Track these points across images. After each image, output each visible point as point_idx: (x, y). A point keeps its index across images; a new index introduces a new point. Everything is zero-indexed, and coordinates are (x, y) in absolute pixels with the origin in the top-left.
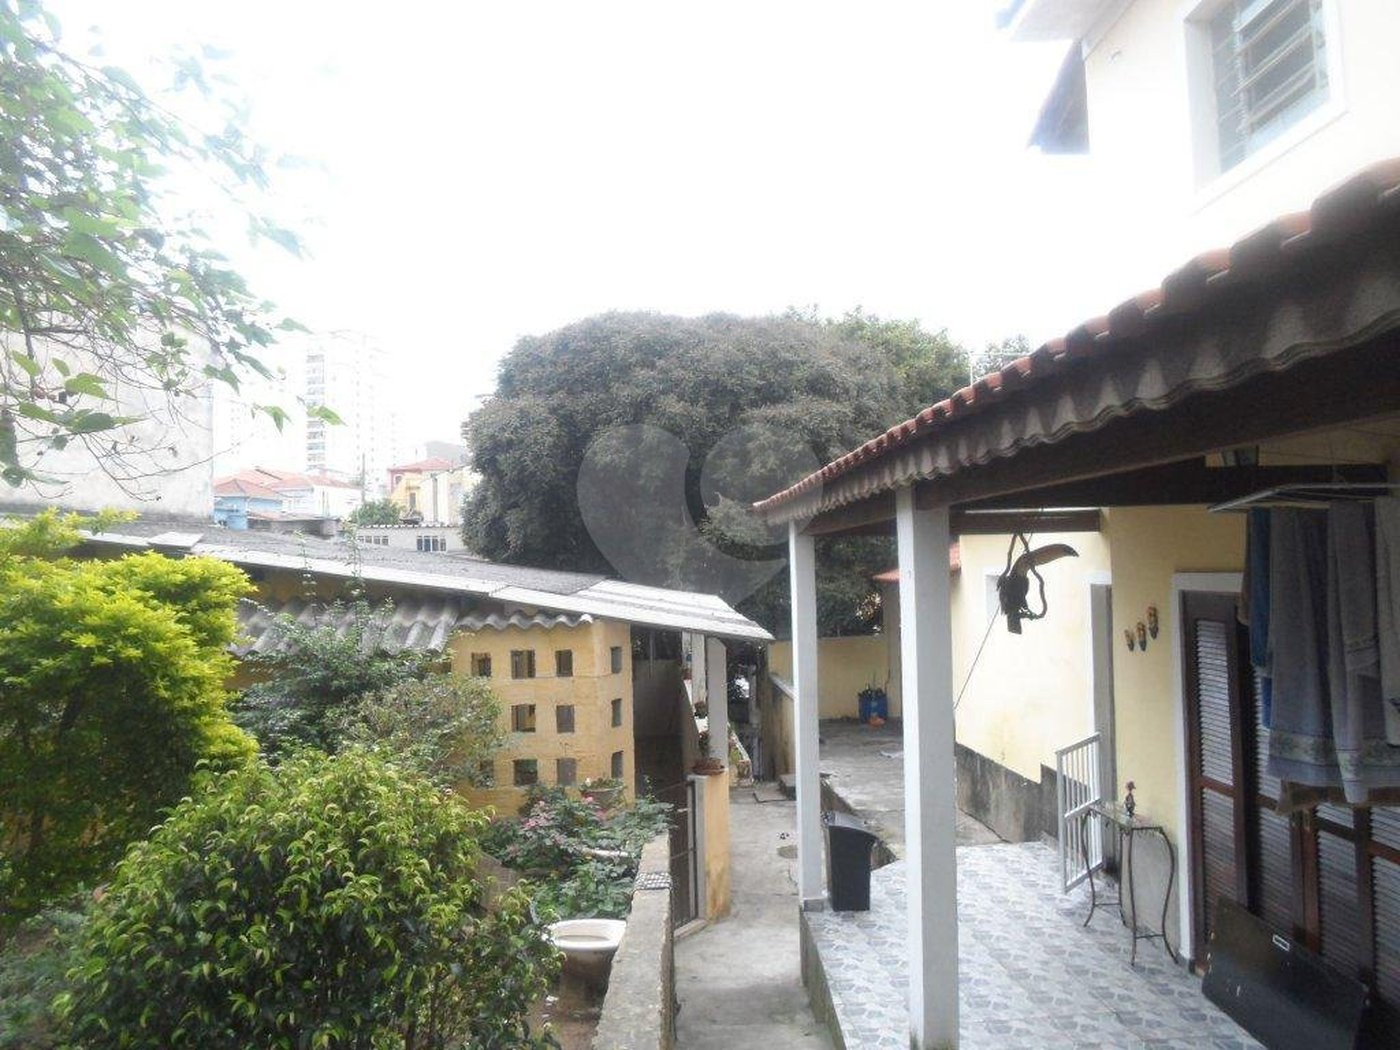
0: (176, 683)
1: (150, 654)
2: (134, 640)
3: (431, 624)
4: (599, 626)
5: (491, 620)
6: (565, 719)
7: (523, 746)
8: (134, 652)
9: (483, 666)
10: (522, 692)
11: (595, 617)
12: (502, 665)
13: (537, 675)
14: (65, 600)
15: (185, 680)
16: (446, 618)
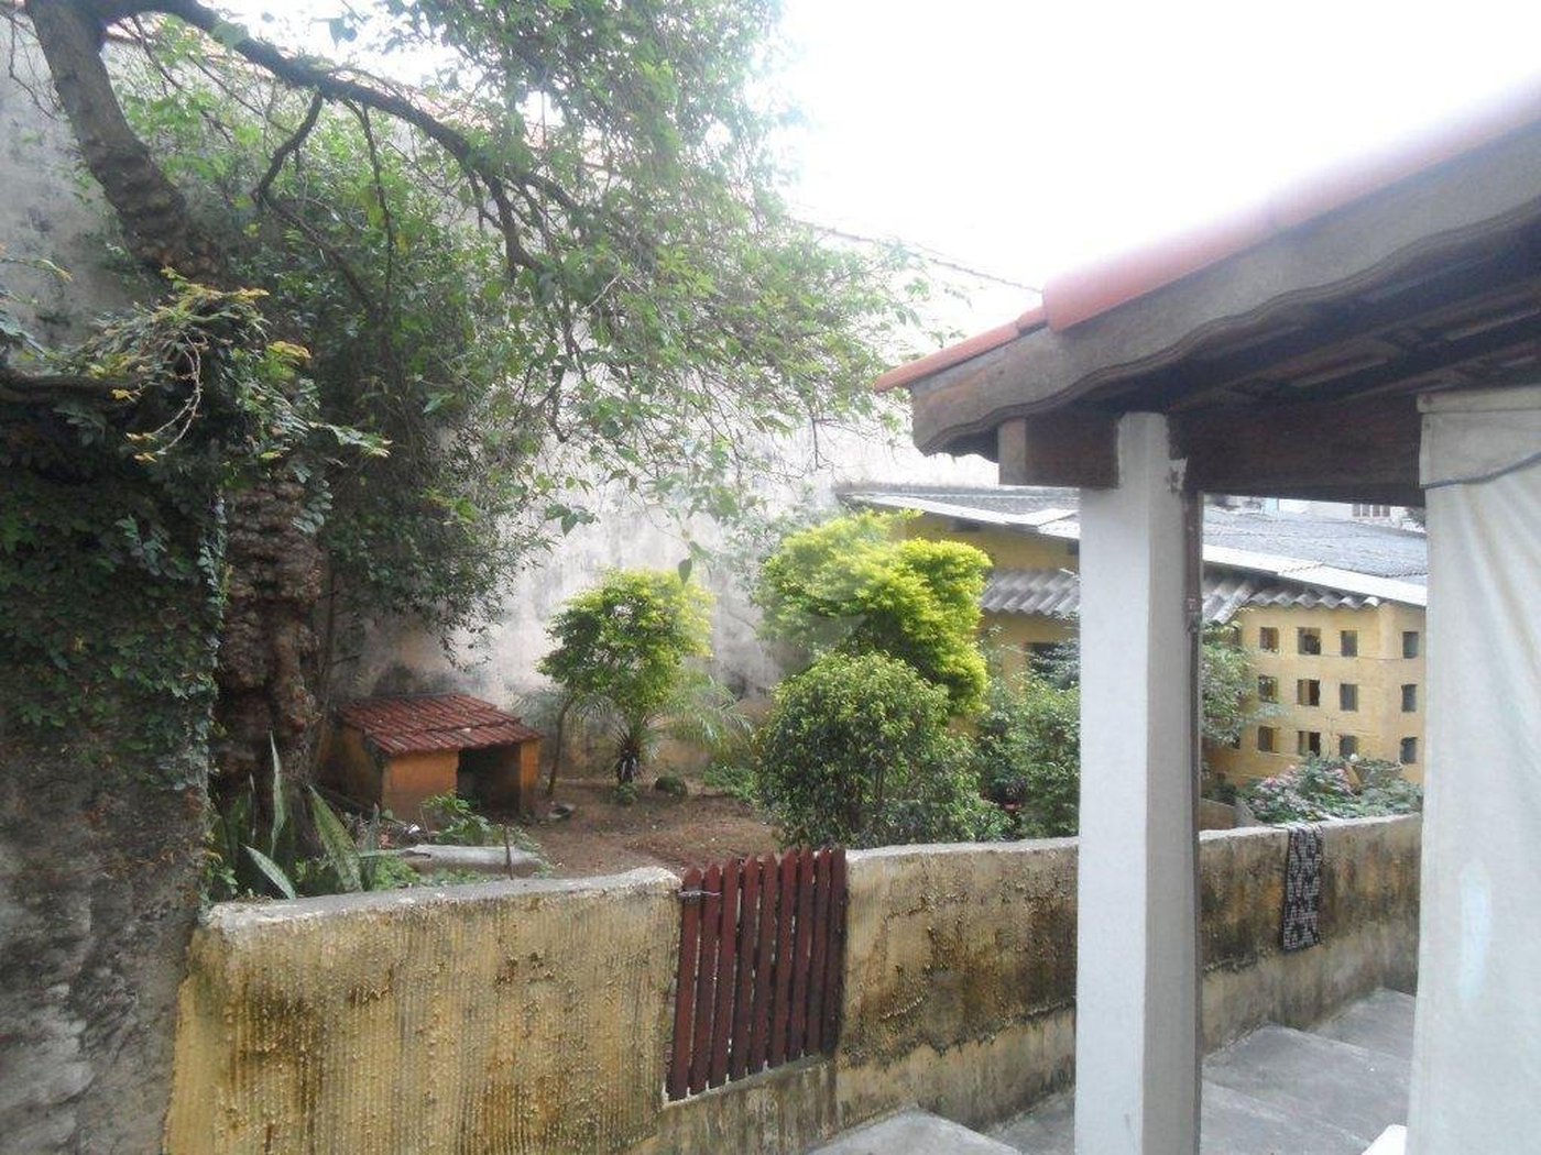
0: (917, 624)
1: (898, 604)
2: (892, 595)
3: (1225, 598)
4: (1386, 611)
5: (1278, 598)
6: (1348, 696)
7: (1309, 719)
8: (888, 603)
9: (1270, 639)
10: (1310, 668)
11: (1383, 600)
12: (1289, 640)
13: (1323, 652)
14: (857, 569)
15: (924, 623)
16: (1241, 593)
